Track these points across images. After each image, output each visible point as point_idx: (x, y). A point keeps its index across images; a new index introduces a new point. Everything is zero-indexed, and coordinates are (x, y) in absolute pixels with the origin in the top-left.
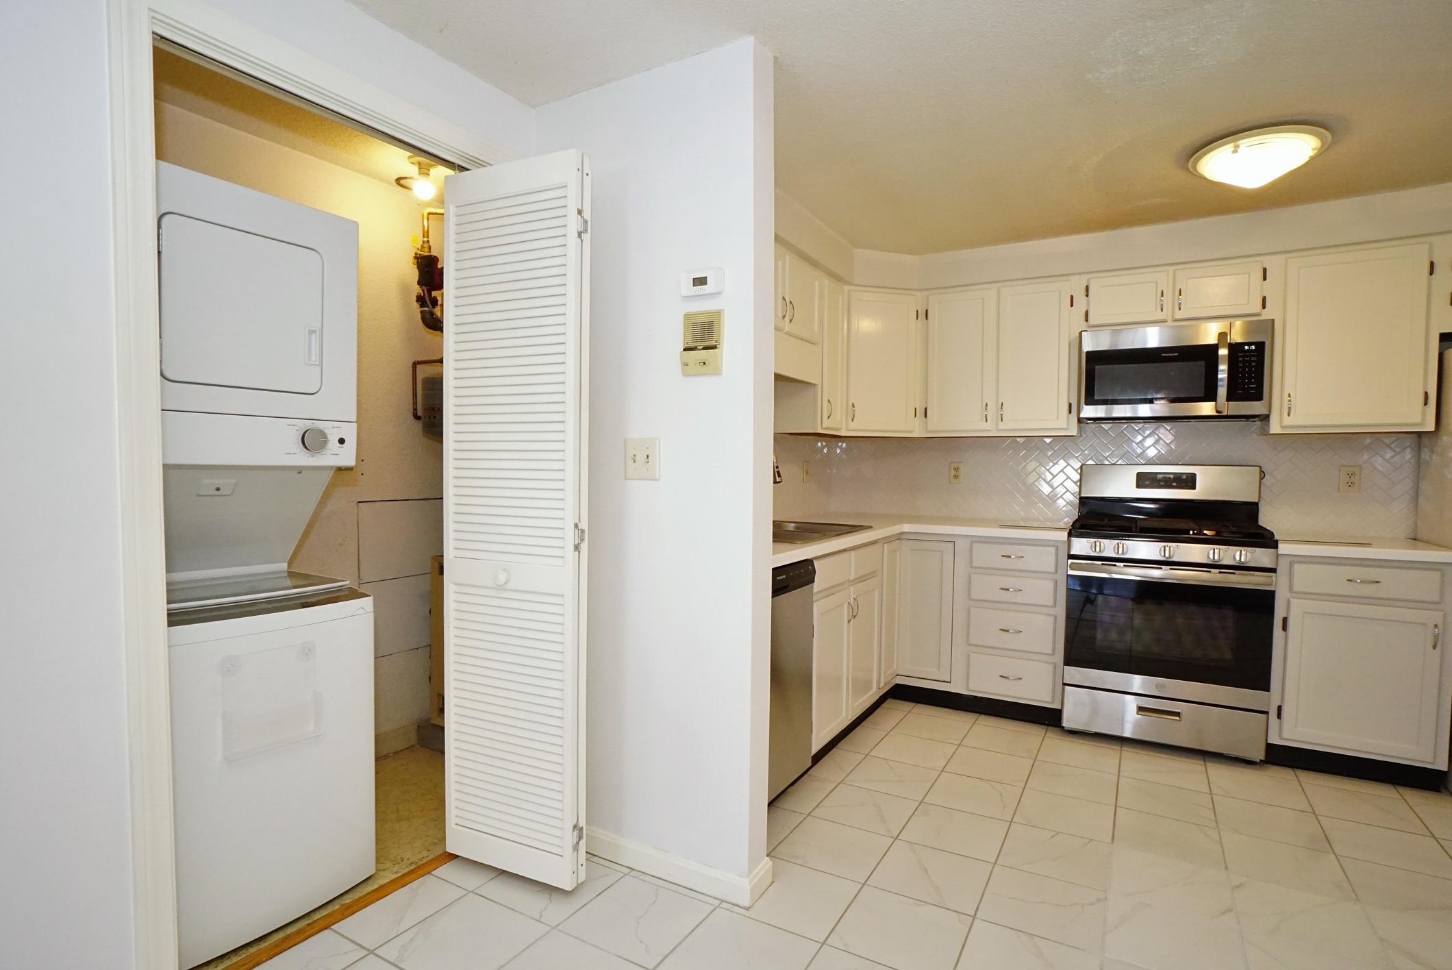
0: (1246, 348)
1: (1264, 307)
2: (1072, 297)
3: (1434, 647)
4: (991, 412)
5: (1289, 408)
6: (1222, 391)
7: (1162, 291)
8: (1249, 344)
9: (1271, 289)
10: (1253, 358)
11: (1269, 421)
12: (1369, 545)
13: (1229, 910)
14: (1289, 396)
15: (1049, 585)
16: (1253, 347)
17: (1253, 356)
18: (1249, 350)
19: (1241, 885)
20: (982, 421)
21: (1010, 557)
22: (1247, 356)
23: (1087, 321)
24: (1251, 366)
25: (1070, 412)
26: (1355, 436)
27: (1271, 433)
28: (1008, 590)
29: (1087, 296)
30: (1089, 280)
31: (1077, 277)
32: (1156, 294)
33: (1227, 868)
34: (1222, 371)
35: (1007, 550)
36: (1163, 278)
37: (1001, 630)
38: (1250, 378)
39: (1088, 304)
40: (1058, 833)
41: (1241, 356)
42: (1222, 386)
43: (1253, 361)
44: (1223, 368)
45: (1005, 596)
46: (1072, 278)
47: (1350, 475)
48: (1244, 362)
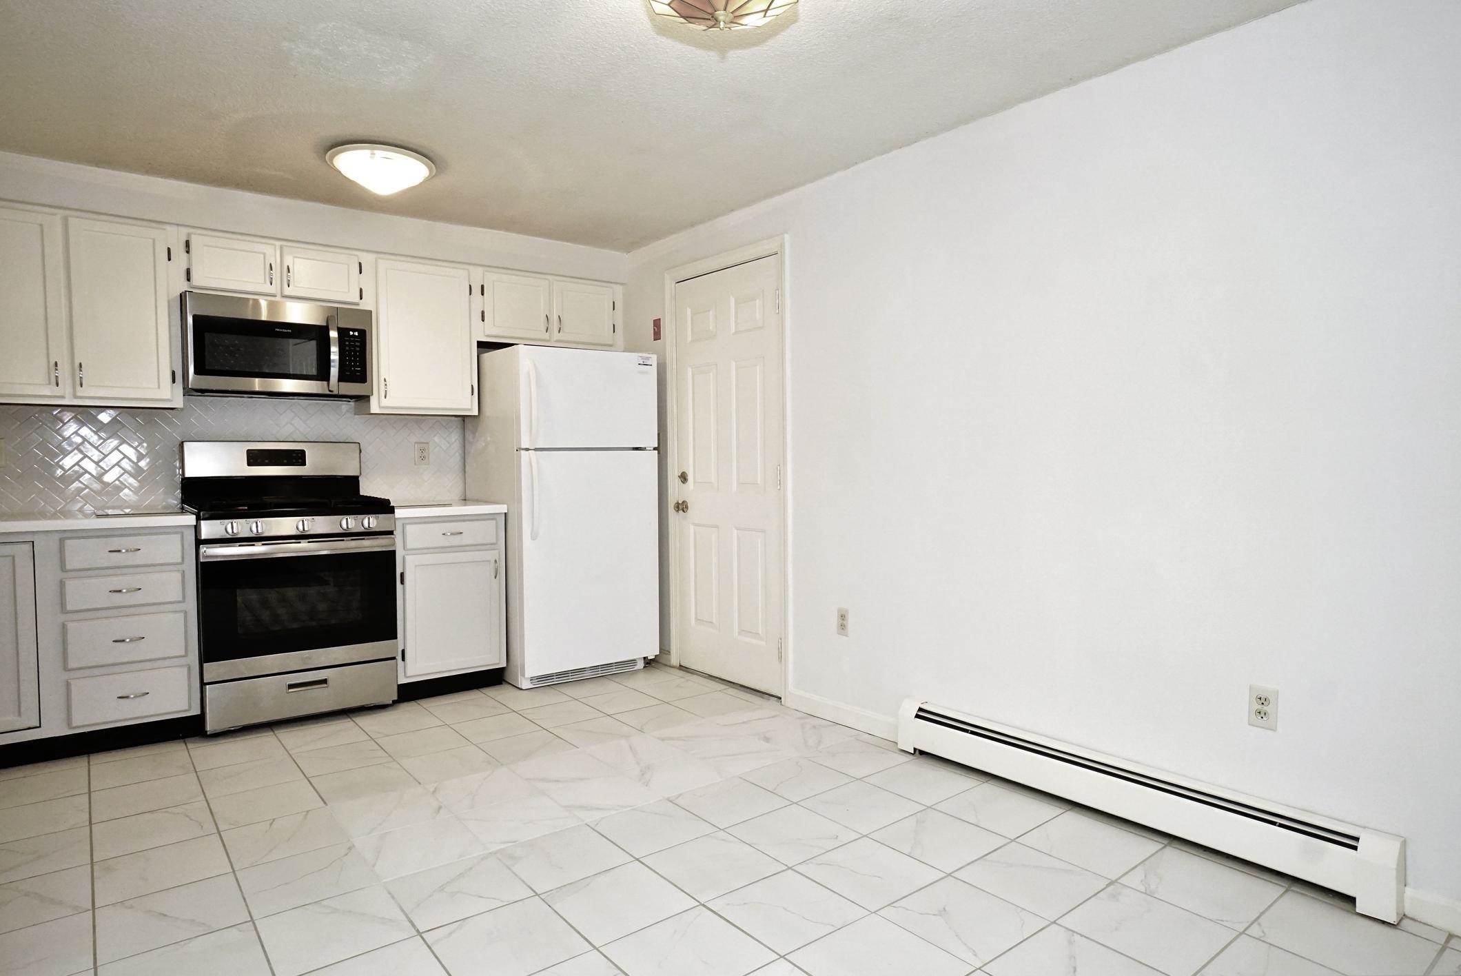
0: (351, 333)
1: (361, 299)
2: (169, 250)
3: (495, 577)
4: (64, 372)
5: (386, 391)
6: (334, 371)
7: (271, 265)
8: (354, 330)
9: (366, 282)
10: (357, 344)
11: (369, 401)
12: (450, 505)
13: (440, 808)
14: (385, 380)
15: (176, 577)
16: (356, 334)
17: (358, 341)
18: (353, 335)
19: (436, 789)
20: (50, 384)
21: (119, 551)
22: (352, 341)
23: (189, 280)
24: (355, 352)
25: (174, 381)
26: (424, 418)
27: (372, 412)
28: (120, 591)
29: (188, 252)
30: (189, 235)
31: (174, 228)
32: (265, 268)
33: (420, 783)
34: (334, 352)
35: (115, 543)
36: (271, 252)
37: (114, 641)
38: (355, 361)
39: (189, 260)
40: (274, 820)
41: (347, 341)
42: (334, 367)
43: (358, 346)
44: (334, 349)
45: (118, 599)
46: (168, 227)
47: (422, 451)
48: (349, 346)
